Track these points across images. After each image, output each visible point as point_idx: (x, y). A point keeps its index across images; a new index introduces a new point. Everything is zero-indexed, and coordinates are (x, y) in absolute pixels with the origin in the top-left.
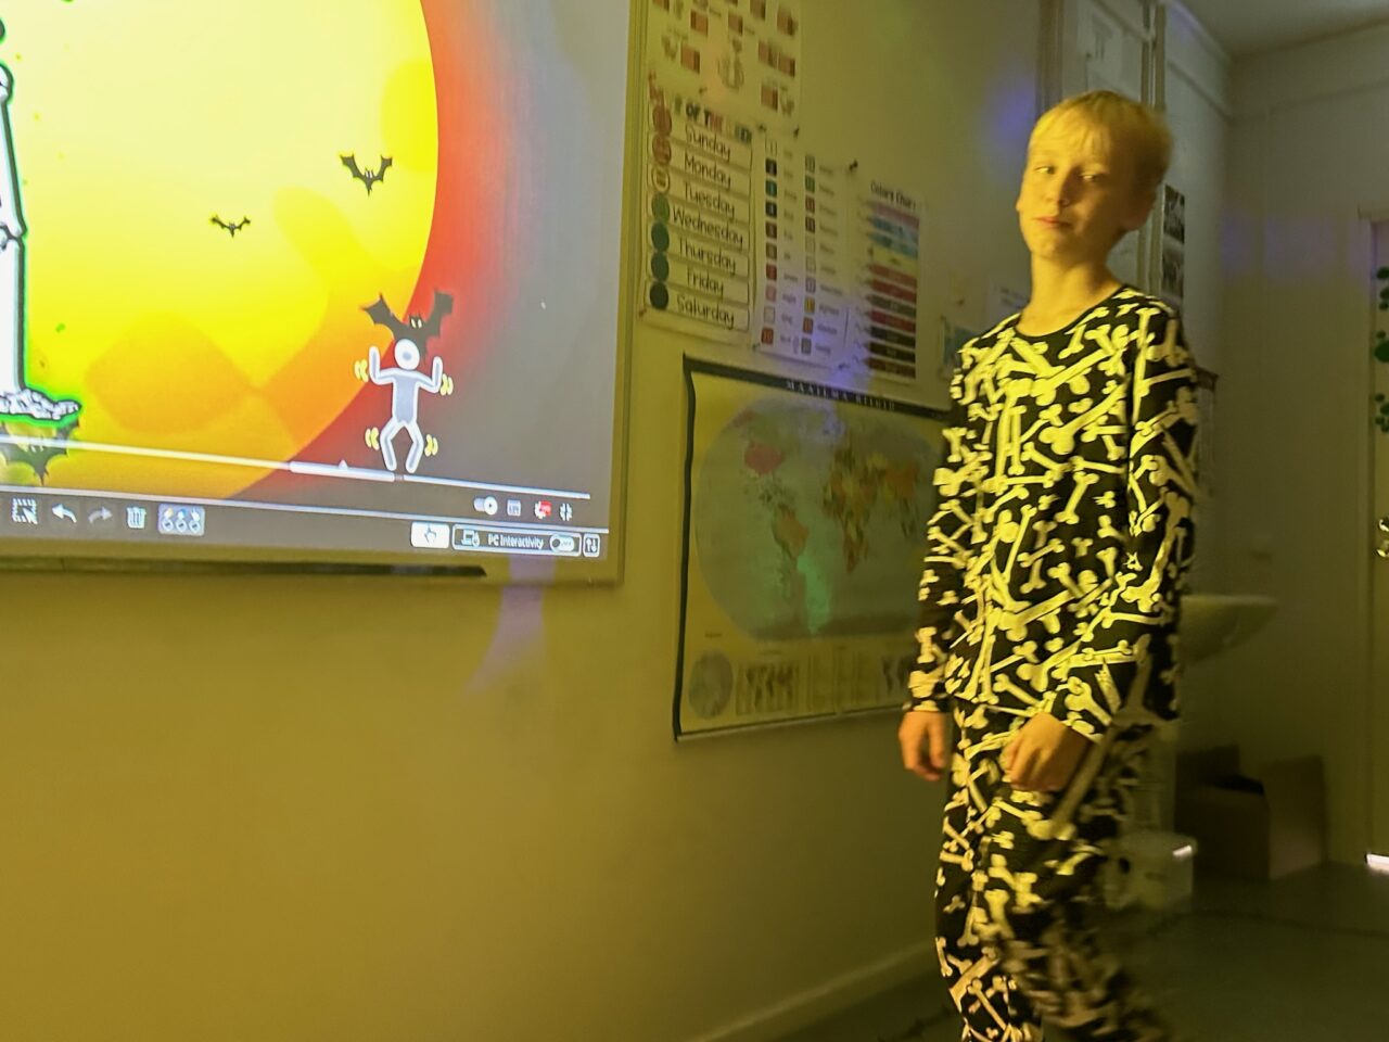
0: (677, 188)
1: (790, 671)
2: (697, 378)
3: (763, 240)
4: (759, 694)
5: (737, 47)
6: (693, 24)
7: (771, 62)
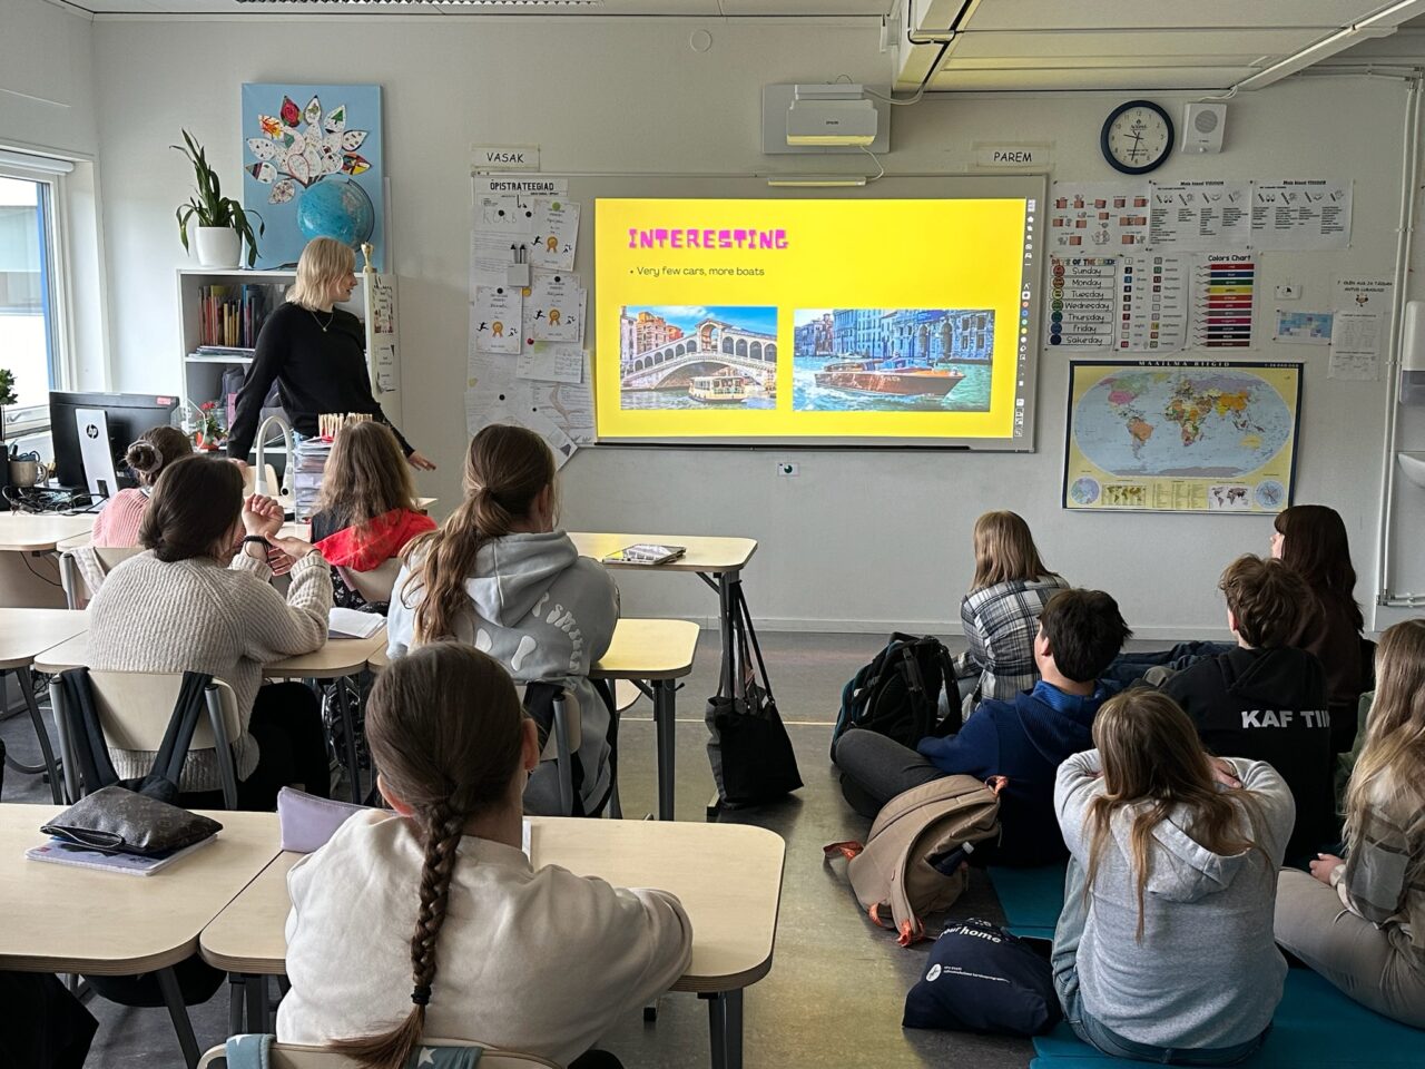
0: (1068, 294)
1: (1139, 490)
2: (1076, 367)
3: (1122, 303)
4: (1117, 497)
5: (1104, 226)
6: (1077, 227)
7: (1129, 224)
